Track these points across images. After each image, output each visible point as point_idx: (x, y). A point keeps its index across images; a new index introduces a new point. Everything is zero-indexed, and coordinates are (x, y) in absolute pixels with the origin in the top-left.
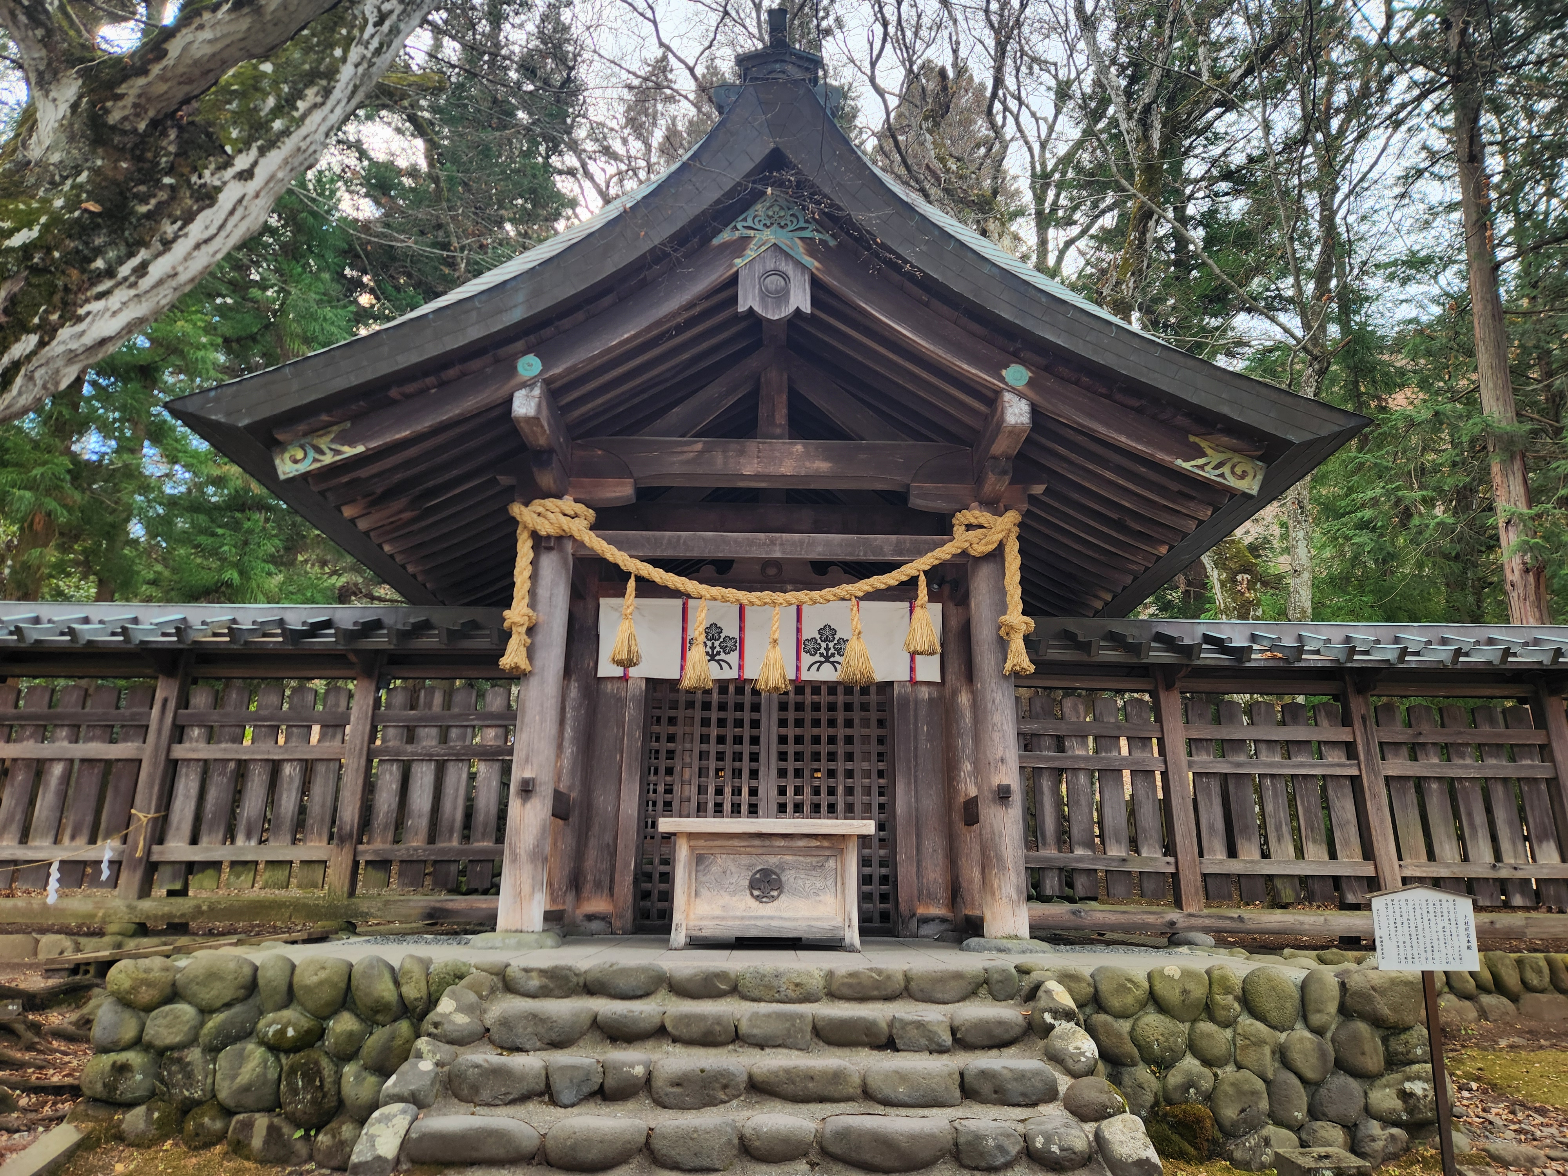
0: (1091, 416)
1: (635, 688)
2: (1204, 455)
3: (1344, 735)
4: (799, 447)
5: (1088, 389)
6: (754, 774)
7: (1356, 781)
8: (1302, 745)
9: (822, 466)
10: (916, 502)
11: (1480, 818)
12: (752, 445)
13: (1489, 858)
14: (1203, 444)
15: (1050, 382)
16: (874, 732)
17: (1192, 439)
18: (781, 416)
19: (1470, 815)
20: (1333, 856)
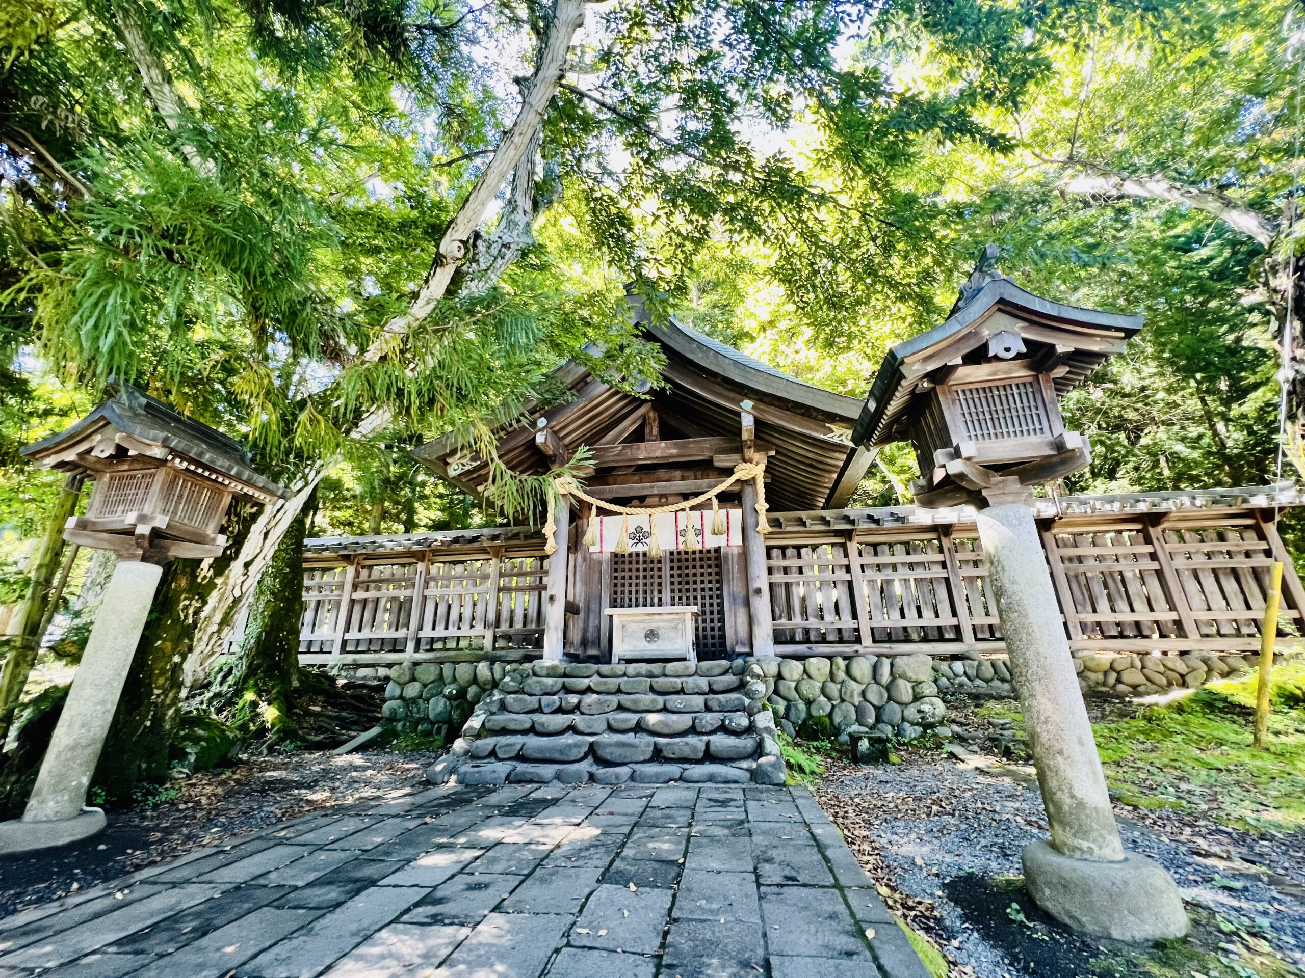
0: (781, 419)
1: (606, 556)
2: (832, 432)
3: (940, 557)
4: (663, 444)
5: (778, 407)
6: (660, 592)
7: (947, 580)
8: (919, 564)
9: (674, 451)
10: (717, 464)
12: (642, 444)
14: (831, 427)
15: (760, 406)
16: (713, 570)
17: (828, 425)
18: (655, 431)
20: (937, 616)
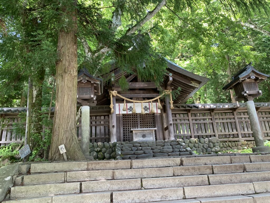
0: (179, 79)
1: (121, 115)
2: (192, 83)
3: (211, 117)
4: (143, 83)
5: (179, 76)
6: (137, 126)
7: (212, 123)
8: (206, 119)
10: (158, 90)
11: (227, 127)
12: (137, 83)
13: (228, 131)
14: (192, 82)
15: (174, 75)
17: (191, 81)
19: (225, 126)
